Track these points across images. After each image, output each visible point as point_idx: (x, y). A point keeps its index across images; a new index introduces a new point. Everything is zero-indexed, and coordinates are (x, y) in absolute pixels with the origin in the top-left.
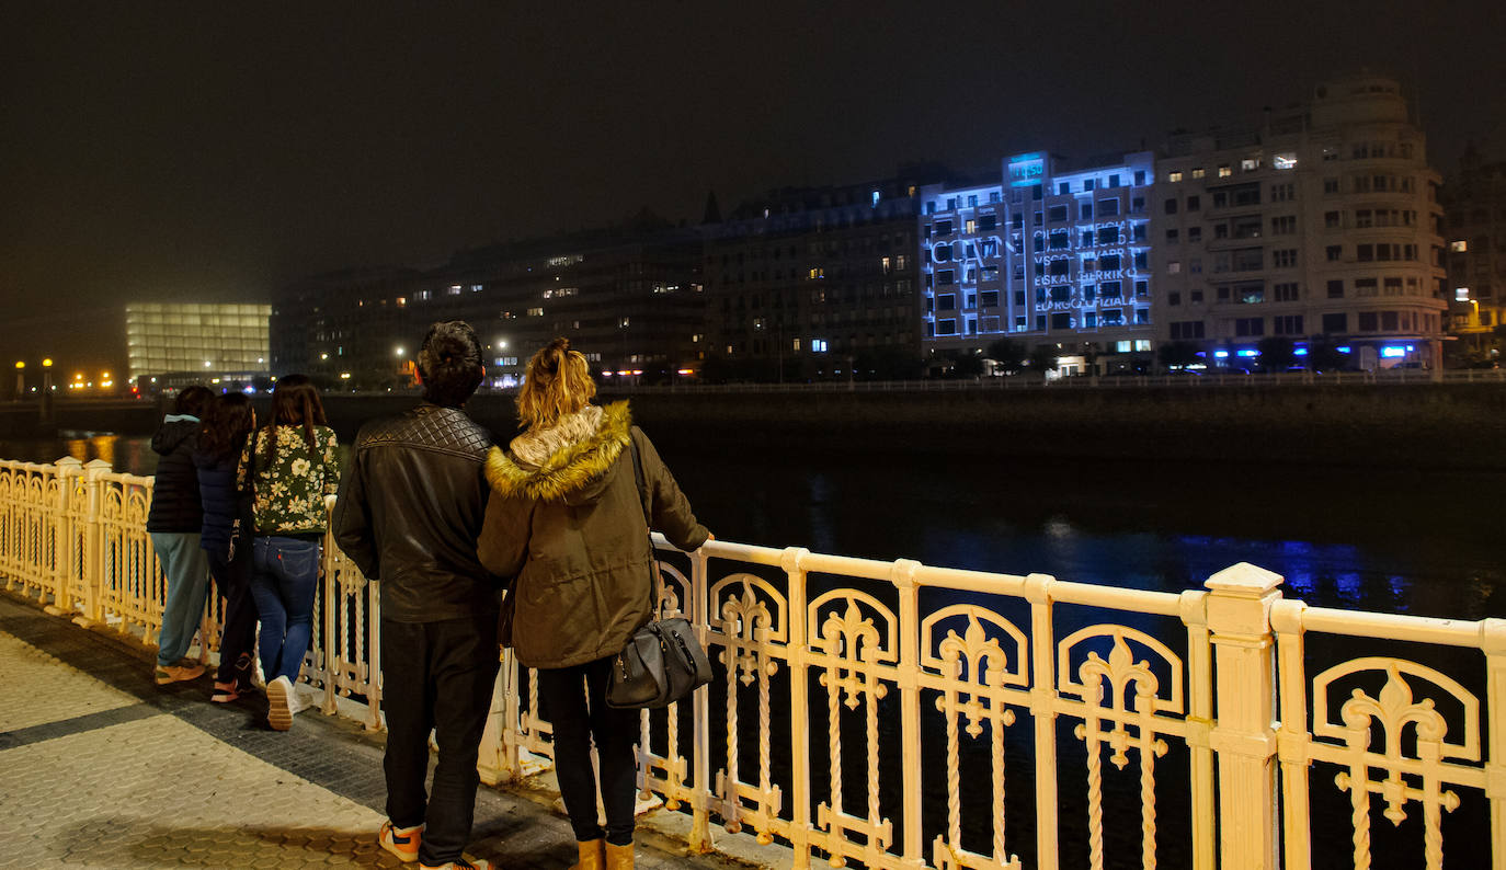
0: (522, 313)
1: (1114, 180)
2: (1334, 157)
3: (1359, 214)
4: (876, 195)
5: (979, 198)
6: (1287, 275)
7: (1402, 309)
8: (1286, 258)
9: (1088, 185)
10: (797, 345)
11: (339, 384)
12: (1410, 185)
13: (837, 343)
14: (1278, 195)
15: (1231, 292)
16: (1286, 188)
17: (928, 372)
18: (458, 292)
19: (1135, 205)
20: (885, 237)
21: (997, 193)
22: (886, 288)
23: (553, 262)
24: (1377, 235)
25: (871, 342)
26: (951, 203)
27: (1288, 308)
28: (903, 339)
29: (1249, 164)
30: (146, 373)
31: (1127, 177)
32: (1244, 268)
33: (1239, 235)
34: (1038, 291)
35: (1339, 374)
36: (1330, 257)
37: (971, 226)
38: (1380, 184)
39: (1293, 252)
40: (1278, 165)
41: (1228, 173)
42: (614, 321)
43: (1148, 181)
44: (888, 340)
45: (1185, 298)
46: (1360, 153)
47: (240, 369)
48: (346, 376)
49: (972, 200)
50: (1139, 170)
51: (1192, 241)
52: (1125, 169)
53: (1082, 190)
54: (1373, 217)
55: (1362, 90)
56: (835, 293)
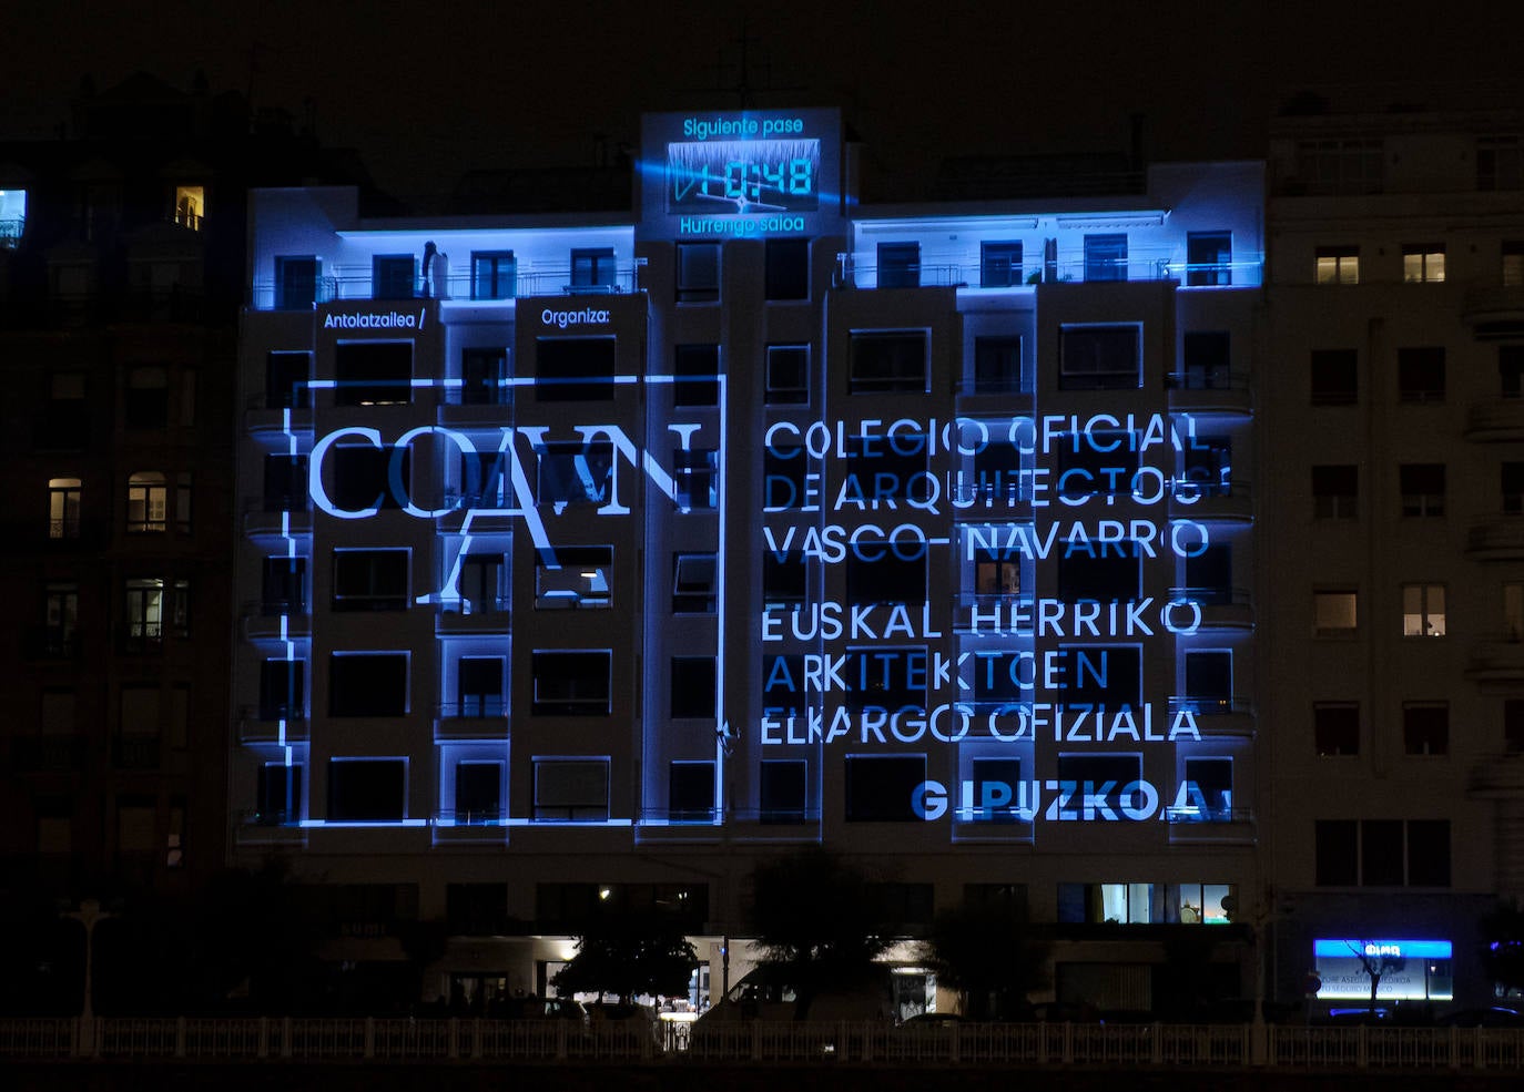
1: (1103, 250)
5: (524, 264)
9: (1001, 262)
21: (608, 253)
31: (1156, 248)
34: (768, 664)
43: (1242, 270)
45: (1380, 729)
49: (489, 268)
50: (1207, 224)
51: (1411, 512)
52: (1151, 216)
53: (976, 278)
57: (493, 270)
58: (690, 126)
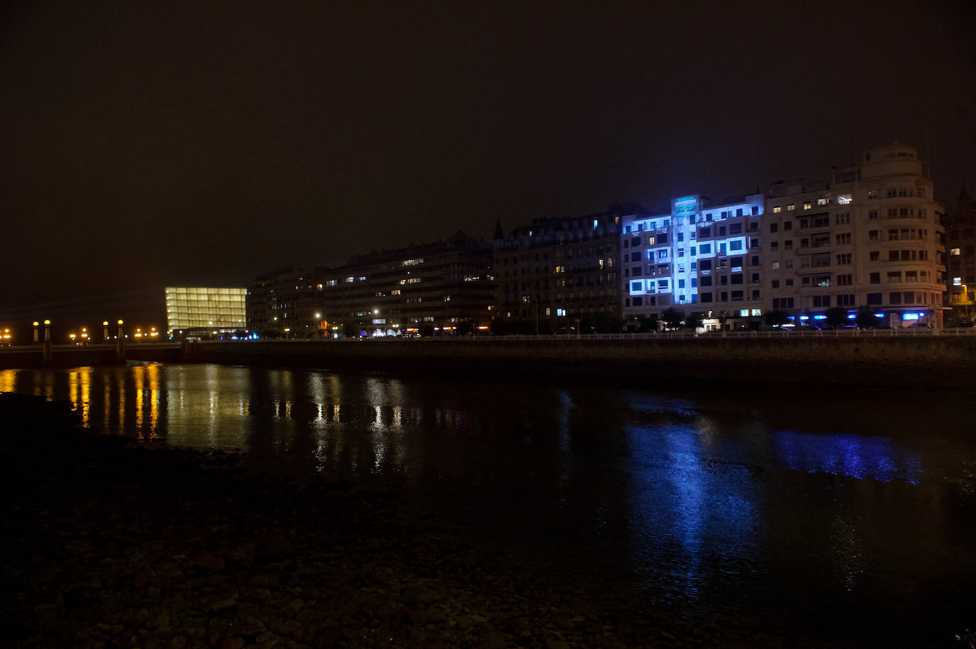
0: (389, 293)
1: (739, 212)
2: (875, 197)
3: (891, 232)
4: (596, 223)
5: (657, 224)
6: (845, 270)
7: (917, 290)
8: (845, 259)
9: (724, 215)
10: (548, 312)
11: (284, 335)
12: (923, 213)
13: (572, 311)
14: (840, 220)
15: (811, 281)
16: (845, 216)
17: (625, 328)
18: (352, 281)
19: (752, 227)
20: (601, 248)
21: (668, 220)
22: (601, 278)
23: (406, 263)
24: (901, 244)
25: (592, 310)
26: (640, 226)
27: (845, 290)
28: (611, 308)
29: (822, 201)
30: (178, 328)
31: (747, 210)
32: (818, 265)
33: (816, 245)
34: (693, 279)
35: (875, 330)
36: (872, 259)
37: (652, 240)
38: (904, 213)
39: (849, 255)
40: (840, 202)
41: (809, 207)
42: (441, 298)
43: (760, 212)
44: (602, 309)
45: (782, 283)
46: (892, 194)
47: (230, 326)
48: (287, 330)
50: (755, 205)
51: (787, 248)
52: (746, 205)
53: (720, 218)
54: (899, 233)
55: (893, 155)
56: (571, 281)
57: (654, 225)
58: (678, 200)
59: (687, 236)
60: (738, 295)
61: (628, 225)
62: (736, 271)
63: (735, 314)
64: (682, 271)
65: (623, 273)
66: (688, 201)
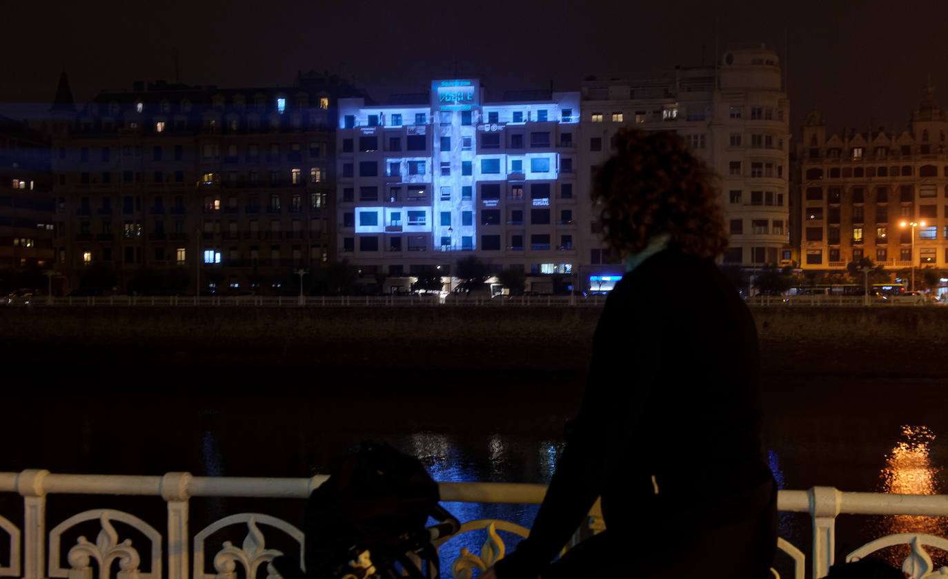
1: (542, 114)
2: (738, 116)
4: (282, 103)
5: (404, 117)
9: (518, 116)
10: (182, 254)
13: (234, 255)
14: (699, 143)
16: (699, 138)
19: (563, 140)
20: (296, 148)
21: (424, 114)
22: (296, 199)
25: (275, 255)
26: (373, 118)
29: (667, 113)
31: (554, 113)
43: (574, 118)
46: (756, 114)
49: (396, 118)
50: (566, 107)
52: (553, 105)
53: (512, 120)
54: (764, 169)
55: (760, 62)
56: (233, 202)
57: (397, 119)
58: (443, 83)
59: (456, 143)
60: (541, 241)
61: (350, 114)
62: (539, 203)
63: (532, 270)
64: (446, 198)
65: (340, 194)
66: (460, 88)
